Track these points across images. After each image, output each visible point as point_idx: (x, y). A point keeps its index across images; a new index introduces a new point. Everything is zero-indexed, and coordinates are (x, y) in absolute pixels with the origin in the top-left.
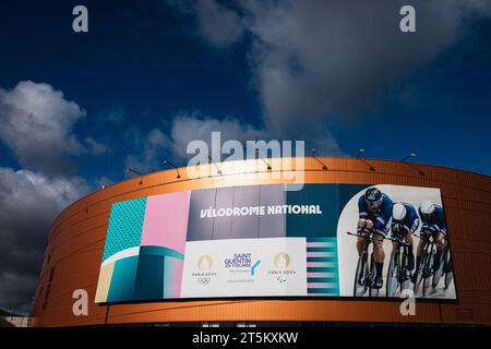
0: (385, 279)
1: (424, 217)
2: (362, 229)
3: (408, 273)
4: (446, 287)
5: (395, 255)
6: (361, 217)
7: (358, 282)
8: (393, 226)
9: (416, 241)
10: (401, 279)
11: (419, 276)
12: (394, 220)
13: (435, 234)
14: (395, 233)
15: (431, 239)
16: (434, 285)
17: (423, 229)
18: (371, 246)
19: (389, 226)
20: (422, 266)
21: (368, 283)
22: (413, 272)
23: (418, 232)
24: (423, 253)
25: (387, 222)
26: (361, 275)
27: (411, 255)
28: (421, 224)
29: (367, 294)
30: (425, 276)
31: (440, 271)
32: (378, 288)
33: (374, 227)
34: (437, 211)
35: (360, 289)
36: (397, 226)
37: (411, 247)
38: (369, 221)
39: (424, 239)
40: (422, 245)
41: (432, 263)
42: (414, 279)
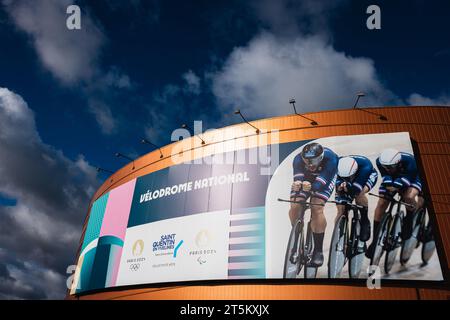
0: (326, 255)
1: (385, 170)
2: (297, 193)
3: (361, 245)
4: (425, 263)
5: (342, 221)
6: (295, 179)
7: (289, 259)
8: (337, 185)
9: (373, 201)
10: (350, 253)
11: (379, 249)
12: (339, 178)
13: (403, 190)
14: (341, 194)
15: (397, 197)
16: (403, 261)
17: (384, 186)
18: (308, 213)
19: (332, 186)
20: (382, 235)
21: (303, 261)
22: (369, 243)
23: (376, 190)
24: (384, 217)
25: (329, 181)
26: (294, 251)
27: (365, 221)
28: (380, 179)
29: (301, 275)
30: (389, 247)
31: (413, 239)
32: (317, 266)
33: (312, 189)
34: (405, 160)
35: (292, 269)
36: (343, 185)
37: (365, 211)
38: (307, 183)
39: (386, 197)
40: (382, 207)
41: (399, 229)
42: (370, 253)
